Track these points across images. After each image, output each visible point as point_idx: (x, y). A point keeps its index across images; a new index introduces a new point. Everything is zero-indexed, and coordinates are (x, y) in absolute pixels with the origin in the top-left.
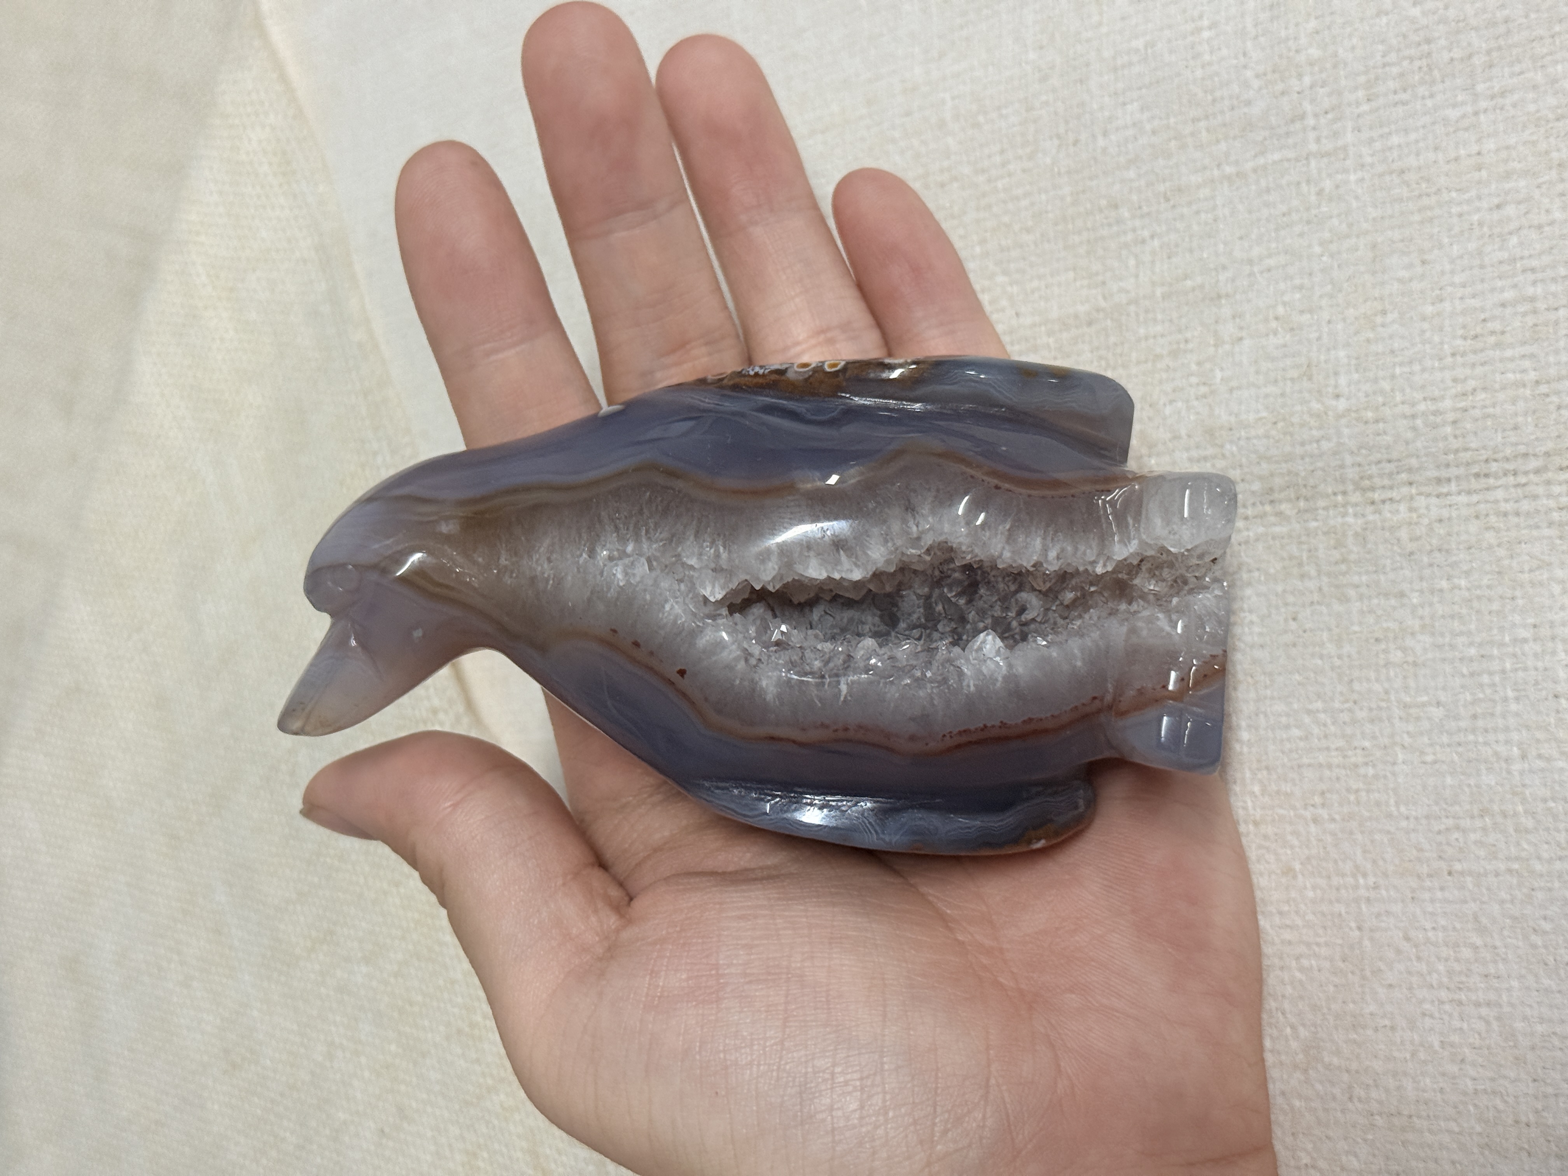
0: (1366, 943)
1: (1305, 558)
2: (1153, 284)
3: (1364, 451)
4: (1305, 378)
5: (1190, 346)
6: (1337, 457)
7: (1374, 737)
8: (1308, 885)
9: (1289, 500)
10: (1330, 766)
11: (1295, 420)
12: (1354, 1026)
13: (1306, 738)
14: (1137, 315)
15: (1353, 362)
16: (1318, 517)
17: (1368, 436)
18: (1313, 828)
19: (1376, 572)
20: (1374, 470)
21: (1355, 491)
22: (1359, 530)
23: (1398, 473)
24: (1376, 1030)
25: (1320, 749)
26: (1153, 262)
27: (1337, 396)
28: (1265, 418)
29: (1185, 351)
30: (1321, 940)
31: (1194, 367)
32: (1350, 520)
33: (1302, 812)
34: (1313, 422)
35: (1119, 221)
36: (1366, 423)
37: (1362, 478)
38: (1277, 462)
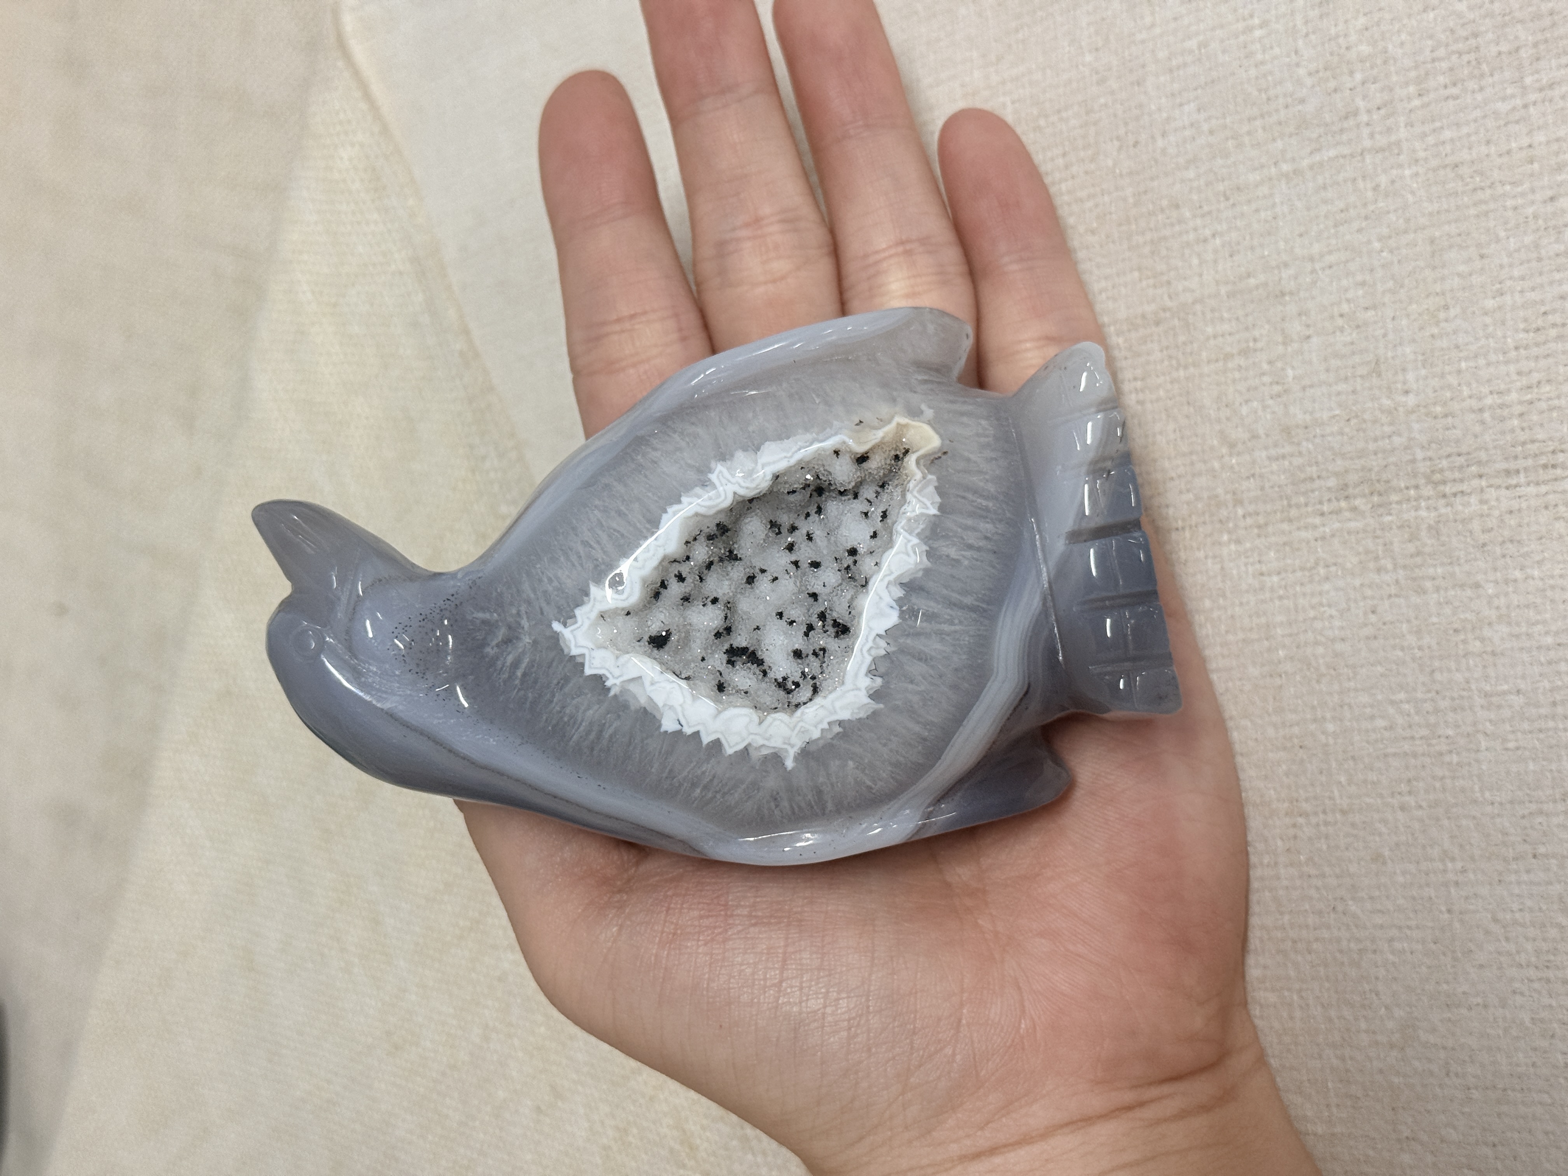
0: (1457, 925)
1: (1380, 553)
2: (1217, 283)
3: (1433, 446)
4: (1374, 375)
5: (1259, 345)
6: (1409, 451)
7: (1457, 726)
8: (1398, 871)
9: (1364, 496)
10: (1415, 755)
11: (1367, 416)
12: (1448, 1005)
13: (1391, 728)
14: (1203, 313)
15: (1420, 358)
16: (1392, 511)
17: (1437, 430)
18: (1400, 815)
19: (1451, 563)
20: (1444, 463)
21: (1427, 484)
22: (1432, 522)
23: (1468, 466)
24: (1470, 1009)
25: (1404, 738)
26: (1215, 261)
27: (1407, 392)
28: (1337, 415)
29: (1255, 350)
30: (1413, 923)
31: (1265, 366)
32: (1423, 513)
33: (1390, 800)
34: (1384, 419)
35: (1180, 221)
36: (1435, 417)
37: (1433, 472)
38: (1352, 459)
